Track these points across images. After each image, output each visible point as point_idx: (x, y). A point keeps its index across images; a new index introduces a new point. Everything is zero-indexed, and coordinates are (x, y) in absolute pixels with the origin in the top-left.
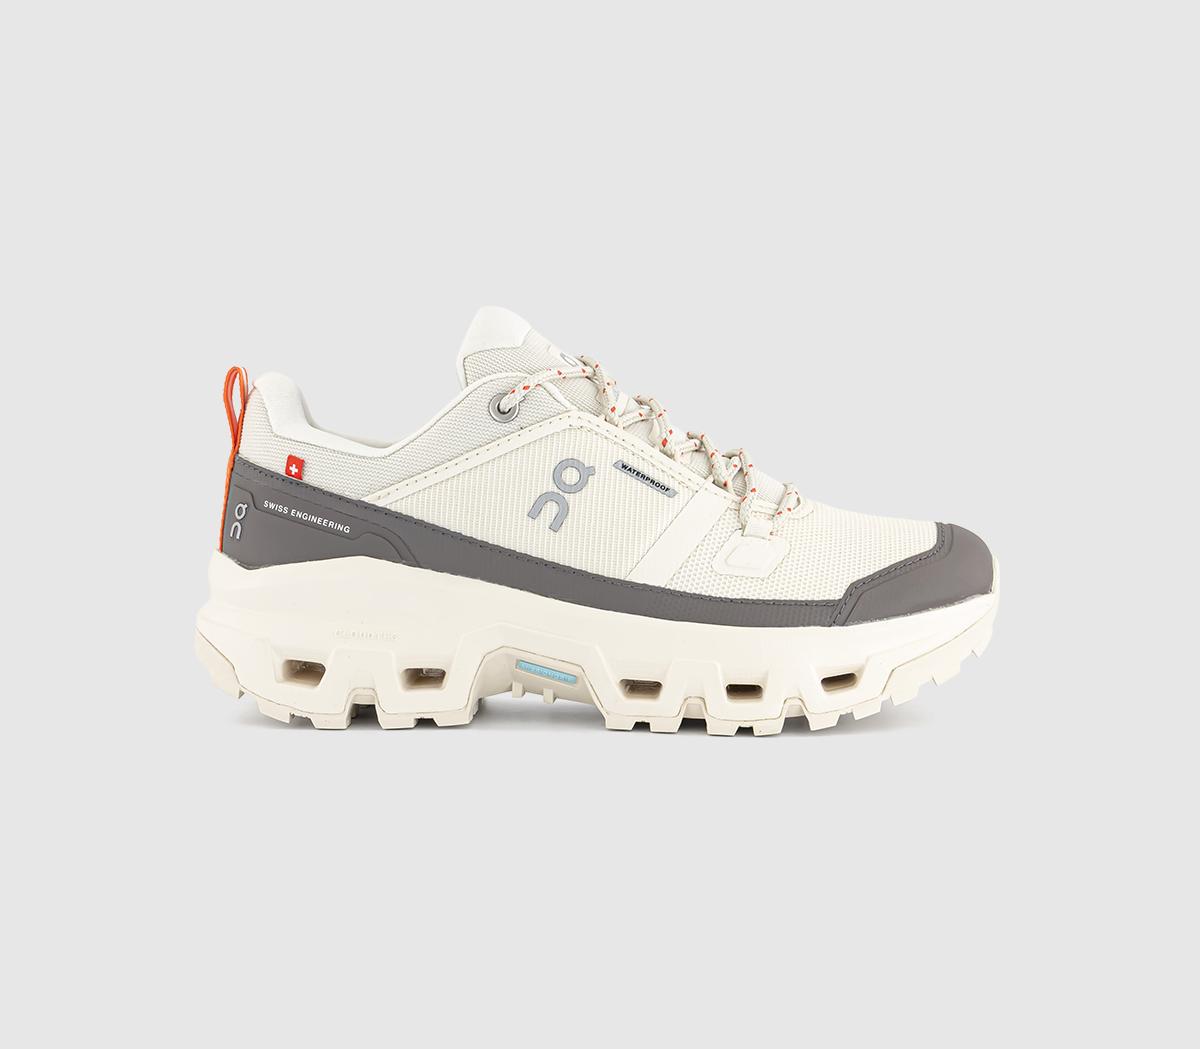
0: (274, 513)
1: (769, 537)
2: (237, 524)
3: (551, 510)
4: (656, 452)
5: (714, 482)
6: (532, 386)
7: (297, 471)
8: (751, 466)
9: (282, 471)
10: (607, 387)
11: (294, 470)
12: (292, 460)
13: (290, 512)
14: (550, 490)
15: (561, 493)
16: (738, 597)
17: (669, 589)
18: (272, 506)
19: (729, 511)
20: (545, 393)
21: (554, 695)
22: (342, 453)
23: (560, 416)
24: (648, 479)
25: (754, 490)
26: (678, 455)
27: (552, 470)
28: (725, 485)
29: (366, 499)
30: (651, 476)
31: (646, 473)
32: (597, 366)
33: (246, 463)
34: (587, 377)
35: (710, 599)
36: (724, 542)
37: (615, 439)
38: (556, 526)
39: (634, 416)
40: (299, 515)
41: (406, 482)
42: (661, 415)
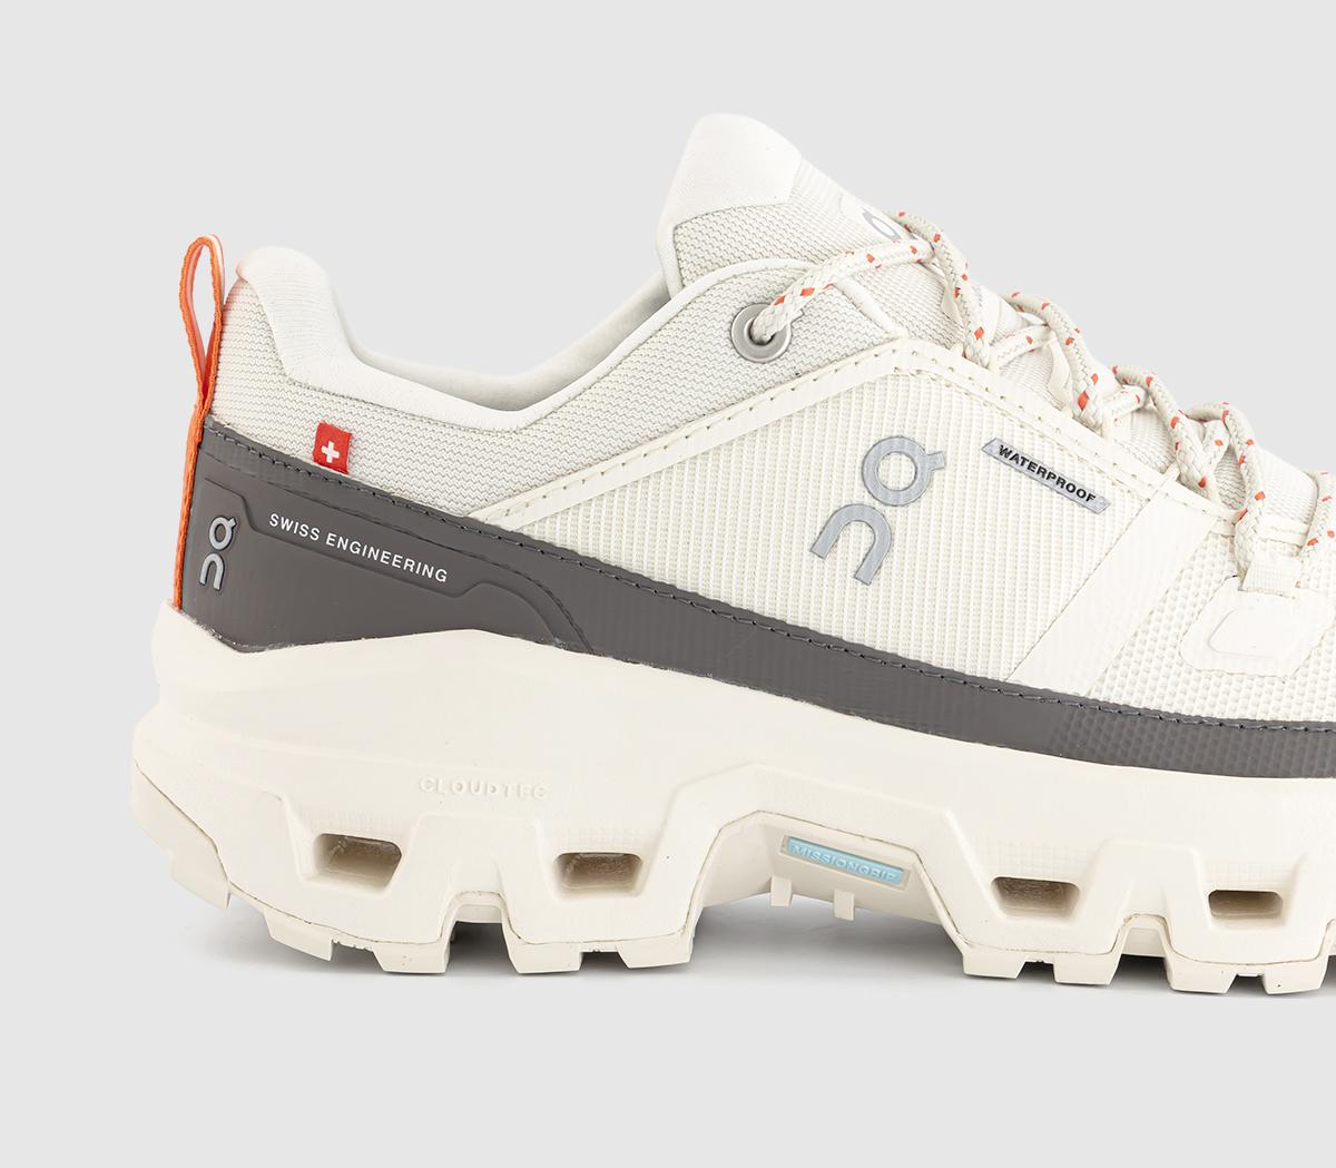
0: (291, 539)
1: (1293, 591)
2: (215, 557)
3: (856, 539)
4: (1065, 419)
5: (1179, 479)
6: (818, 287)
7: (337, 455)
8: (1250, 442)
9: (305, 454)
10: (961, 283)
11: (331, 453)
12: (326, 433)
13: (323, 537)
14: (855, 500)
15: (877, 505)
16: (1235, 716)
17: (1096, 701)
18: (286, 524)
19: (1212, 539)
20: (843, 301)
21: (856, 901)
22: (429, 421)
23: (876, 350)
24: (1051, 476)
25: (1260, 496)
26: (1109, 427)
27: (860, 460)
28: (1202, 484)
29: (480, 515)
30: (1058, 471)
31: (1047, 464)
32: (937, 238)
33: (229, 436)
34: (919, 262)
35: (1179, 720)
36: (1204, 603)
37: (986, 396)
38: (866, 573)
39: (1018, 344)
40: (343, 543)
41: (563, 482)
42: (1069, 341)
